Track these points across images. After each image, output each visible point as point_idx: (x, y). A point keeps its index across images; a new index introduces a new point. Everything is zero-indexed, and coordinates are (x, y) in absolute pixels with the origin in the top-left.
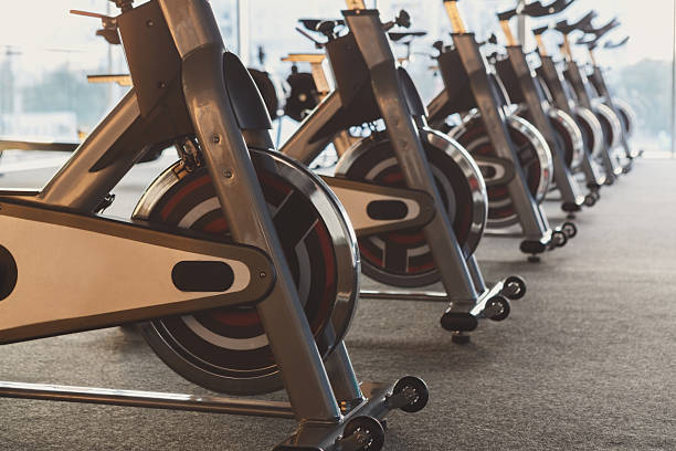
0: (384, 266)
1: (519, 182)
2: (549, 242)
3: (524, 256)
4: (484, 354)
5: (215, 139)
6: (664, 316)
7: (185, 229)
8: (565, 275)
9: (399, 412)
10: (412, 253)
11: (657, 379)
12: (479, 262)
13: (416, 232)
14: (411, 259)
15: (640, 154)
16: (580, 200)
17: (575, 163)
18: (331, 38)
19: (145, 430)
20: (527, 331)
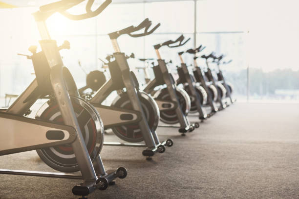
0: (126, 135)
1: (179, 109)
2: (189, 130)
3: (180, 134)
4: (155, 163)
5: (60, 93)
6: (218, 152)
7: (51, 121)
8: (191, 140)
9: (118, 178)
10: (135, 131)
11: (207, 171)
12: (158, 136)
13: (136, 125)
14: (135, 133)
15: (236, 100)
16: (205, 116)
17: (204, 102)
18: (109, 61)
19: (39, 184)
20: (172, 156)
